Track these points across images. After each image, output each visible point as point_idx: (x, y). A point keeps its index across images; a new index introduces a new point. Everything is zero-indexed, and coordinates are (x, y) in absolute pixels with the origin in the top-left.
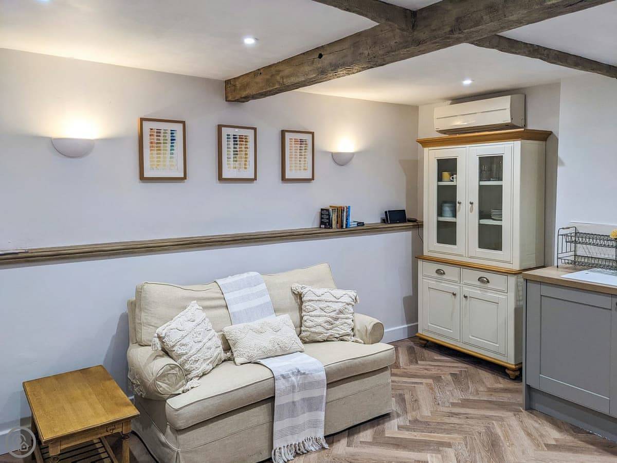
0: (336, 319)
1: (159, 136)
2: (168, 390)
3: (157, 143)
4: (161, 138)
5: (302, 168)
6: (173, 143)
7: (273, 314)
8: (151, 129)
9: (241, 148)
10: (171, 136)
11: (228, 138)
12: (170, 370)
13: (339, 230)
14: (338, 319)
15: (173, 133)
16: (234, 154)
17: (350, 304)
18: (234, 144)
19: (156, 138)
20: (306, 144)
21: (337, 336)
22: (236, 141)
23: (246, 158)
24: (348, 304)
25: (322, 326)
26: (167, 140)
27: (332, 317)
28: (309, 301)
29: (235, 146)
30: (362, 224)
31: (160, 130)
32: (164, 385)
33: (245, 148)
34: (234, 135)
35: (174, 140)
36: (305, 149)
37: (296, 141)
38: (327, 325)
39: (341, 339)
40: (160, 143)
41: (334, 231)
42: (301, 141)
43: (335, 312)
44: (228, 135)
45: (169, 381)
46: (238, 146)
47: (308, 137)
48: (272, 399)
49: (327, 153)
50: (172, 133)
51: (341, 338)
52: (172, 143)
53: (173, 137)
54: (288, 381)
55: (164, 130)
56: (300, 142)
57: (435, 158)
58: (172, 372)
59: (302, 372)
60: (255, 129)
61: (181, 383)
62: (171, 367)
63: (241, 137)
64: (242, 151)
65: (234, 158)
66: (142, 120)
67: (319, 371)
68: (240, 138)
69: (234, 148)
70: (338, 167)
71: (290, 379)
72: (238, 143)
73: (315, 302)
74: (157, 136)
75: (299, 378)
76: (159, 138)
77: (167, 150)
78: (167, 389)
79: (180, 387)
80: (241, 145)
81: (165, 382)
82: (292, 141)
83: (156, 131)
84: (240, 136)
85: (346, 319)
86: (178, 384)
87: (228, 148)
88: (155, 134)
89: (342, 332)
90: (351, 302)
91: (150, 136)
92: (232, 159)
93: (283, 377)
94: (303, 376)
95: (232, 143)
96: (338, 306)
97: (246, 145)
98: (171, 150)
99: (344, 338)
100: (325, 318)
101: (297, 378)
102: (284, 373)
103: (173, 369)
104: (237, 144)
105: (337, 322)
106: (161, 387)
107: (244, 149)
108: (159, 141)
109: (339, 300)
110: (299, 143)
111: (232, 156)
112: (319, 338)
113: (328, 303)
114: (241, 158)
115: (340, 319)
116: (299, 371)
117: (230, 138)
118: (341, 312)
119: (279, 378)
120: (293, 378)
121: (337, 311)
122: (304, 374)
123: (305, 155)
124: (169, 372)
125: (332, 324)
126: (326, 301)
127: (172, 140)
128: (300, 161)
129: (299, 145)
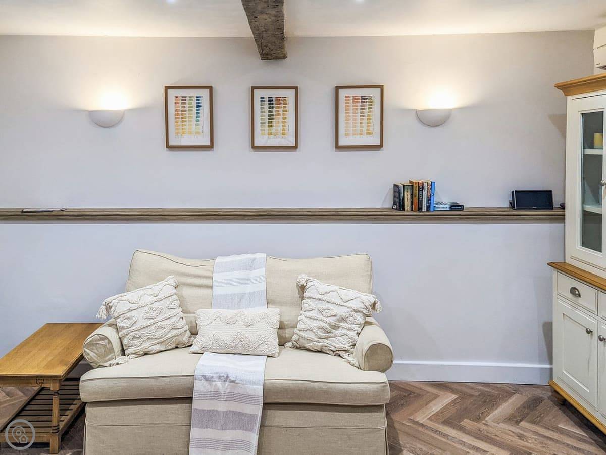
0: (336, 327)
1: (185, 103)
2: (96, 360)
3: (182, 111)
4: (187, 105)
5: (365, 132)
6: (199, 110)
7: (264, 305)
8: (177, 97)
9: (278, 111)
10: (197, 103)
11: (261, 101)
12: (99, 340)
13: (415, 213)
14: (339, 327)
15: (199, 100)
16: (269, 119)
17: (359, 312)
18: (269, 108)
19: (181, 105)
20: (371, 102)
21: (333, 348)
22: (272, 104)
23: (284, 122)
24: (356, 311)
25: (314, 332)
26: (192, 107)
27: (329, 324)
28: (309, 298)
29: (271, 109)
30: (461, 208)
31: (186, 97)
32: (92, 354)
33: (283, 111)
34: (269, 98)
35: (200, 106)
36: (369, 108)
37: (355, 98)
38: (321, 332)
39: (337, 354)
40: (185, 111)
41: (407, 213)
42: (364, 98)
43: (335, 318)
44: (262, 98)
45: (98, 351)
46: (274, 110)
47: (375, 94)
48: (189, 400)
49: (406, 111)
50: (197, 100)
51: (337, 352)
52: (197, 110)
53: (199, 103)
54: (211, 385)
55: (190, 97)
56: (362, 99)
57: (579, 111)
58: (101, 342)
59: (232, 379)
60: (296, 88)
61: (110, 356)
62: (100, 338)
63: (278, 99)
64: (279, 115)
65: (269, 123)
66: (167, 88)
67: (254, 384)
68: (276, 100)
69: (270, 112)
70: (428, 129)
71: (214, 383)
72: (275, 105)
73: (314, 300)
74: (182, 103)
75: (226, 385)
76: (184, 105)
77: (192, 117)
78: (95, 358)
79: (109, 360)
80: (279, 107)
81: (94, 351)
82: (349, 100)
83: (181, 98)
84: (276, 98)
85: (348, 329)
86: (107, 356)
87: (262, 112)
88: (181, 101)
89: (339, 346)
90: (362, 310)
91: (175, 104)
92: (267, 124)
93: (206, 378)
94: (231, 384)
95: (266, 106)
96: (341, 312)
97: (285, 107)
98: (197, 117)
99: (340, 353)
100: (321, 322)
101: (225, 384)
102: (208, 374)
103: (102, 340)
104: (273, 108)
105: (335, 332)
106: (89, 355)
107: (281, 112)
108: (184, 109)
109: (345, 304)
110: (360, 101)
111: (267, 121)
112: (308, 345)
113: (330, 306)
114: (278, 122)
115: (340, 329)
116: (227, 377)
117: (264, 101)
118: (343, 319)
119: (199, 378)
120: (219, 384)
121: (338, 317)
122: (233, 382)
123: (369, 115)
124: (97, 342)
125: (328, 332)
126: (328, 302)
127: (198, 107)
128: (361, 123)
129: (360, 104)
